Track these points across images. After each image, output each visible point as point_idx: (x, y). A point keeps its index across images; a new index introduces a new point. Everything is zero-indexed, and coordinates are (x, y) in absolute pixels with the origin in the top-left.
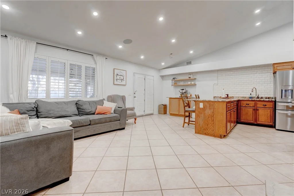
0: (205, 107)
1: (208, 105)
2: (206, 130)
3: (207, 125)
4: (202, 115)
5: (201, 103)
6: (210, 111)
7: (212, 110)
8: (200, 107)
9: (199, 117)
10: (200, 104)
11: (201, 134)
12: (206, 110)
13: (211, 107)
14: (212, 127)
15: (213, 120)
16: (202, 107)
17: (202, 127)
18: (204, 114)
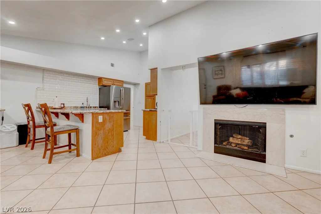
0: (104, 120)
1: (108, 118)
2: (106, 149)
3: (107, 143)
4: (102, 132)
5: (100, 115)
6: (110, 125)
7: (112, 123)
8: (99, 121)
9: (97, 136)
10: (100, 117)
11: (100, 157)
12: (106, 125)
13: (111, 120)
14: (112, 143)
15: (113, 135)
16: (102, 121)
17: (102, 147)
18: (104, 130)
